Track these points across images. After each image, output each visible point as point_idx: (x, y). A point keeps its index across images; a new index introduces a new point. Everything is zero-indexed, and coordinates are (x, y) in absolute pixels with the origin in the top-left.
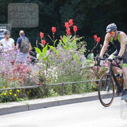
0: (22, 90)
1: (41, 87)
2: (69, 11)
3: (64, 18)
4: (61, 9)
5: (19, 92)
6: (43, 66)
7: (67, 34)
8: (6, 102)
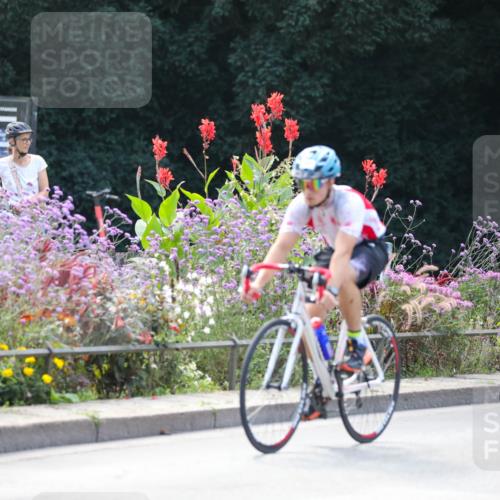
0: (76, 360)
1: (148, 351)
2: (265, 58)
3: (244, 84)
4: (234, 50)
5: (64, 366)
6: (159, 268)
7: (258, 149)
8: (11, 404)
